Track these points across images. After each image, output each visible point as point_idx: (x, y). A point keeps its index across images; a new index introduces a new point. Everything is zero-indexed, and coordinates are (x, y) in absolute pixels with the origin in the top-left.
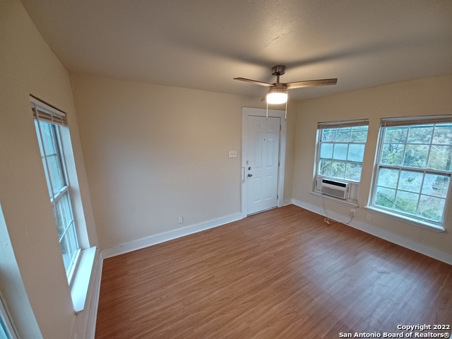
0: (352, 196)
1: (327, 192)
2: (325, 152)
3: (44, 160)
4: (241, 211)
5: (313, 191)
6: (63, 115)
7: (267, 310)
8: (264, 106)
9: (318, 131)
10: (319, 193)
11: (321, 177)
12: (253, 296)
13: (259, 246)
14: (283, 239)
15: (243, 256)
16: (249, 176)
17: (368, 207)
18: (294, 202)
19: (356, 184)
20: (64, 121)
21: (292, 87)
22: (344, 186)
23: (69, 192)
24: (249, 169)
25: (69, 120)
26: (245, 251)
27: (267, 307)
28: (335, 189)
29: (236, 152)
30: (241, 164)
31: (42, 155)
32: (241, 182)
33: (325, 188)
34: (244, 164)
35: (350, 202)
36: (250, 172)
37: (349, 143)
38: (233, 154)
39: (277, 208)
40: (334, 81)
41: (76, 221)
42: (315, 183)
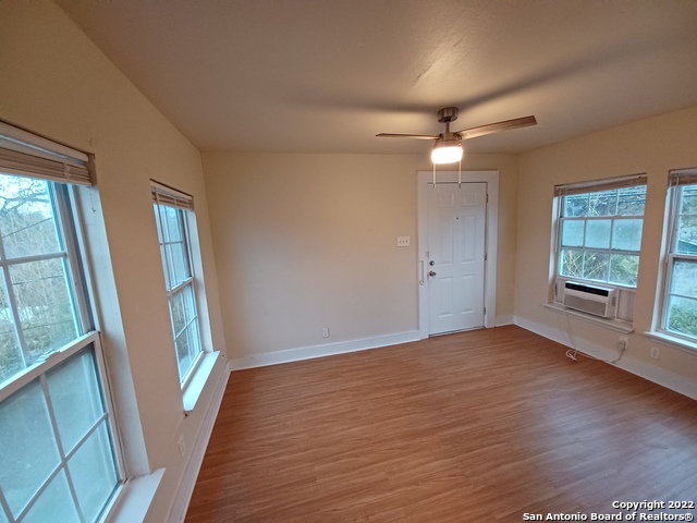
0: (623, 314)
1: (574, 306)
2: (571, 234)
3: (162, 248)
4: (418, 328)
5: (550, 302)
6: (190, 198)
7: (421, 465)
8: (429, 168)
9: (555, 200)
10: (559, 306)
11: (563, 279)
12: (406, 443)
13: (434, 379)
14: (480, 375)
15: (404, 390)
16: (432, 274)
17: (653, 333)
18: (517, 321)
19: (630, 292)
20: (191, 205)
21: (468, 135)
22: (605, 293)
23: (193, 284)
24: (431, 264)
25: (195, 205)
26: (411, 384)
27: (421, 460)
28: (587, 300)
29: (408, 238)
30: (417, 256)
31: (161, 241)
32: (418, 283)
33: (569, 298)
34: (422, 256)
35: (617, 324)
36: (433, 269)
37: (613, 219)
38: (404, 241)
39: (484, 329)
40: (531, 120)
41: (199, 318)
42: (554, 289)
